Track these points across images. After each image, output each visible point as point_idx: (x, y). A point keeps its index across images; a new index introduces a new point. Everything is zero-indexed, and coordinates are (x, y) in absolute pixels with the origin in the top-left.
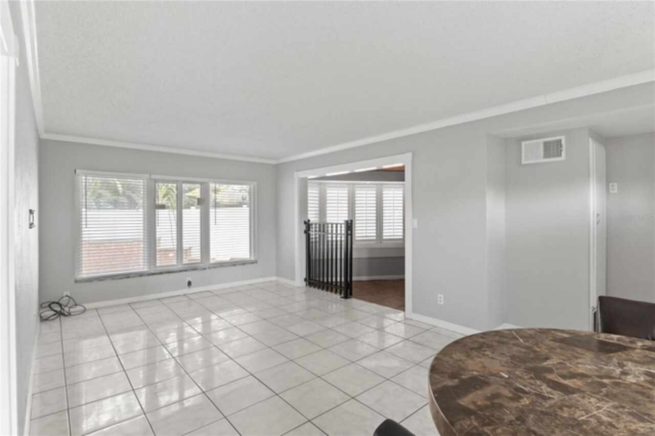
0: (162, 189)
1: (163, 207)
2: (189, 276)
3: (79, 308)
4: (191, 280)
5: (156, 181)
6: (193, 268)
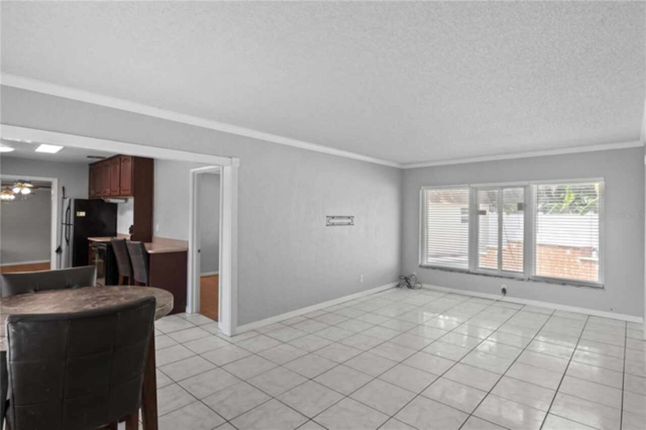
0: (482, 194)
1: (484, 213)
2: (504, 283)
3: (419, 285)
4: (506, 288)
5: (477, 189)
6: (511, 277)
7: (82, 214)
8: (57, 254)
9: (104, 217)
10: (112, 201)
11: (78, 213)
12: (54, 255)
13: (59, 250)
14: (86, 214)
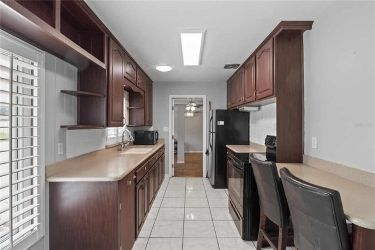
7: (222, 123)
8: (206, 155)
9: (239, 126)
10: (246, 109)
11: (218, 122)
12: (204, 156)
13: (207, 153)
14: (225, 123)
